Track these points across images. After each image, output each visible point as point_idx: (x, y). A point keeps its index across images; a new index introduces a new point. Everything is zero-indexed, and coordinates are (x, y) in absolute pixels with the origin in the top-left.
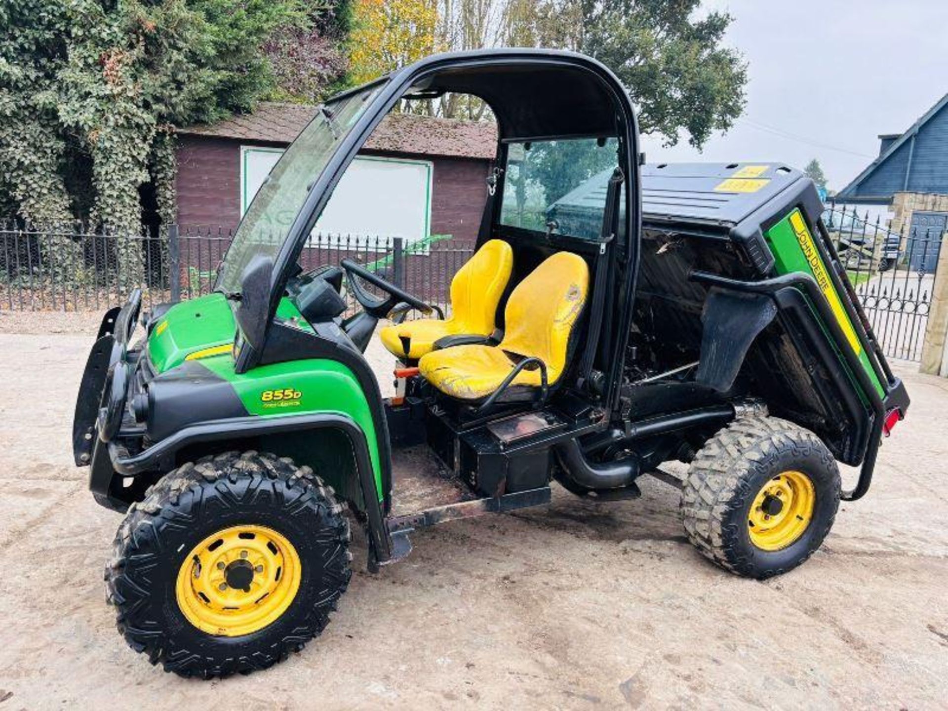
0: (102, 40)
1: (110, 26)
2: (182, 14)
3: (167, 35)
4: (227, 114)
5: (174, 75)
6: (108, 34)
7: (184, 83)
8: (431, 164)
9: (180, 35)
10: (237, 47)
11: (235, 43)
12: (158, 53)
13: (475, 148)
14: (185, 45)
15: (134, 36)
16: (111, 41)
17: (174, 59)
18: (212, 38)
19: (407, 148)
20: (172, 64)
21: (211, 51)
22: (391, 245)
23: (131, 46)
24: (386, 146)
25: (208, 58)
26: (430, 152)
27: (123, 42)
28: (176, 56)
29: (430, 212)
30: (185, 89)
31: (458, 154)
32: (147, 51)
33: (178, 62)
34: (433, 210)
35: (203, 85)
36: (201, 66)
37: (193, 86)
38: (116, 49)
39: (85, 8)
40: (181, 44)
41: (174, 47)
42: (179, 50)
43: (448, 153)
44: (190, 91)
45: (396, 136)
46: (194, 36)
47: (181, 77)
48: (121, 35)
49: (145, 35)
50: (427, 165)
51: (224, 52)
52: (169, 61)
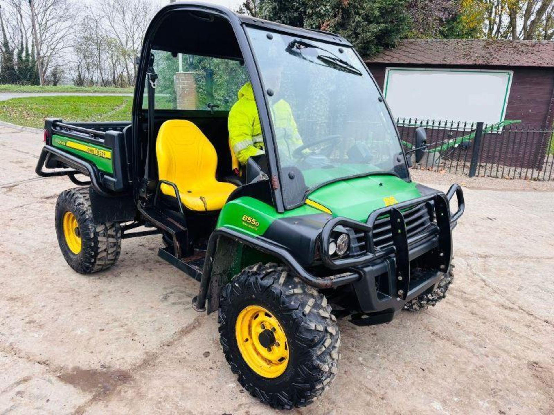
0: (320, 14)
1: (325, 6)
3: (355, 7)
4: (381, 49)
5: (355, 29)
6: (324, 11)
7: (359, 34)
8: (512, 73)
9: (361, 6)
10: (392, 9)
11: (392, 6)
12: (349, 18)
13: (548, 60)
14: (363, 11)
15: (337, 10)
16: (325, 14)
17: (356, 20)
18: (379, 5)
19: (496, 63)
20: (355, 23)
21: (377, 13)
22: (475, 127)
23: (335, 16)
24: (480, 62)
25: (375, 17)
26: (512, 64)
27: (331, 14)
28: (358, 18)
29: (506, 105)
30: (360, 37)
31: (534, 65)
32: (343, 17)
33: (359, 22)
34: (509, 103)
35: (370, 34)
36: (370, 22)
37: (364, 35)
38: (327, 19)
40: (361, 11)
41: (358, 13)
42: (360, 15)
43: (526, 65)
44: (363, 38)
45: (488, 55)
46: (369, 6)
47: (359, 30)
48: (330, 10)
49: (342, 9)
50: (508, 74)
51: (384, 12)
52: (353, 22)
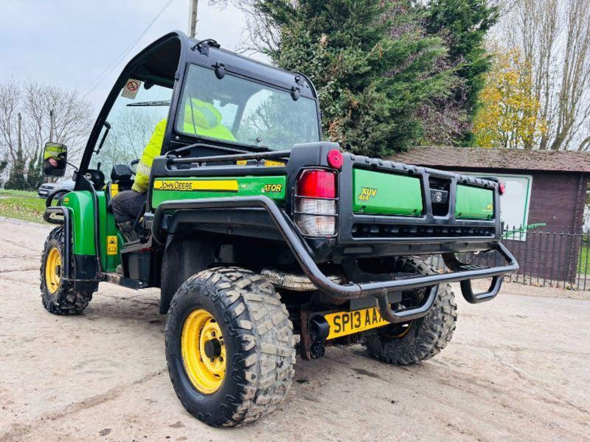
0: (330, 114)
1: (334, 106)
2: (374, 95)
3: (365, 108)
4: (392, 152)
5: (365, 129)
6: (334, 111)
7: (370, 133)
8: (531, 178)
9: (371, 107)
10: (402, 110)
11: (402, 108)
12: (358, 118)
13: (568, 166)
14: (372, 112)
15: (346, 110)
16: (335, 114)
17: (366, 120)
18: (389, 107)
19: (512, 166)
20: (365, 123)
21: (387, 114)
23: (344, 116)
24: (496, 165)
25: (385, 118)
26: (530, 169)
27: (340, 114)
28: (367, 118)
29: (528, 211)
30: (370, 136)
31: (553, 169)
32: (352, 117)
33: (369, 121)
34: (530, 209)
35: (380, 133)
36: (380, 122)
37: (374, 134)
38: (336, 118)
39: (324, 97)
40: (371, 112)
41: (367, 114)
42: (369, 115)
43: (545, 169)
44: (372, 138)
45: (504, 160)
46: (379, 106)
47: (369, 130)
48: (340, 110)
49: (352, 109)
50: (527, 178)
51: (395, 114)
52: (363, 122)
